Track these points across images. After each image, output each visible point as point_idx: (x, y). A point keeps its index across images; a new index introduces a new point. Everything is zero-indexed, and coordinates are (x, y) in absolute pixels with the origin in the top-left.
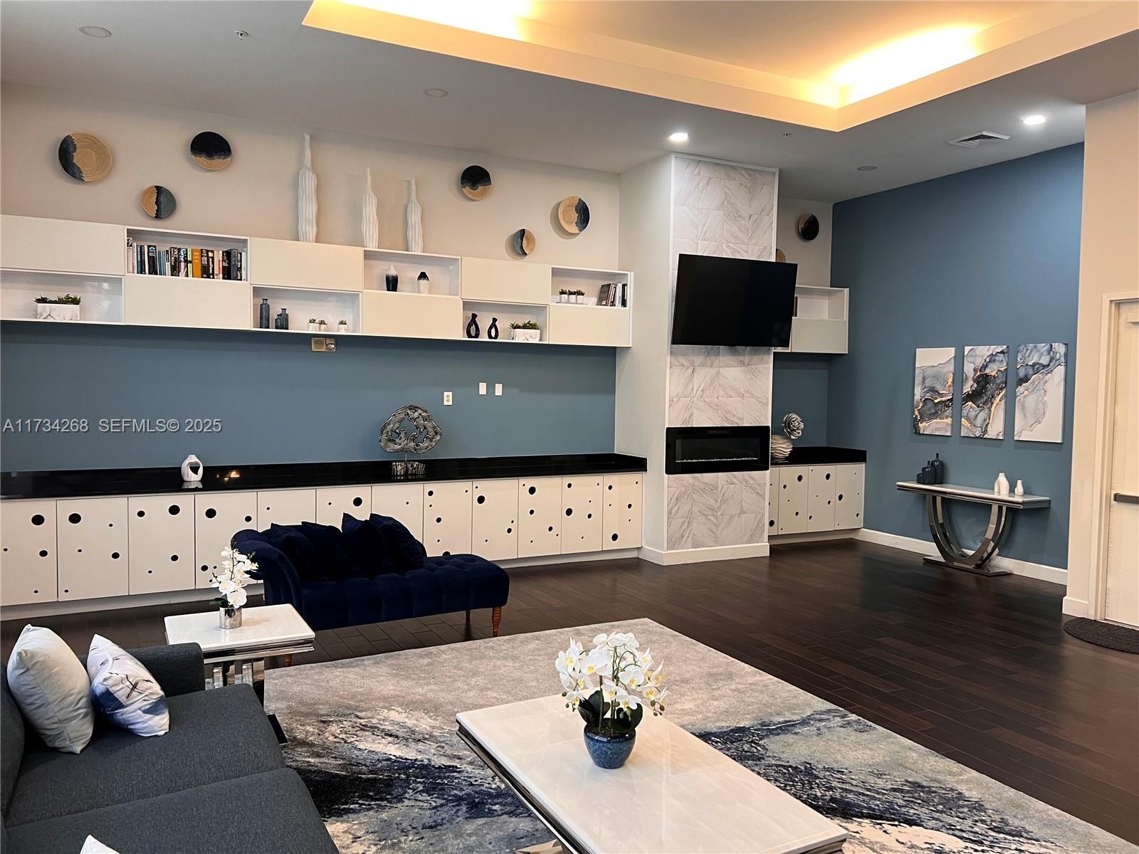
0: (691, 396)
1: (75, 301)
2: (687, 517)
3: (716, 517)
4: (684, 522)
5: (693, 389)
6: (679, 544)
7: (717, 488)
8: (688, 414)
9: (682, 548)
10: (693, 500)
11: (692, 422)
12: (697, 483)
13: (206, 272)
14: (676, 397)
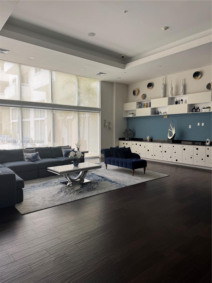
1: (133, 114)
13: (147, 107)
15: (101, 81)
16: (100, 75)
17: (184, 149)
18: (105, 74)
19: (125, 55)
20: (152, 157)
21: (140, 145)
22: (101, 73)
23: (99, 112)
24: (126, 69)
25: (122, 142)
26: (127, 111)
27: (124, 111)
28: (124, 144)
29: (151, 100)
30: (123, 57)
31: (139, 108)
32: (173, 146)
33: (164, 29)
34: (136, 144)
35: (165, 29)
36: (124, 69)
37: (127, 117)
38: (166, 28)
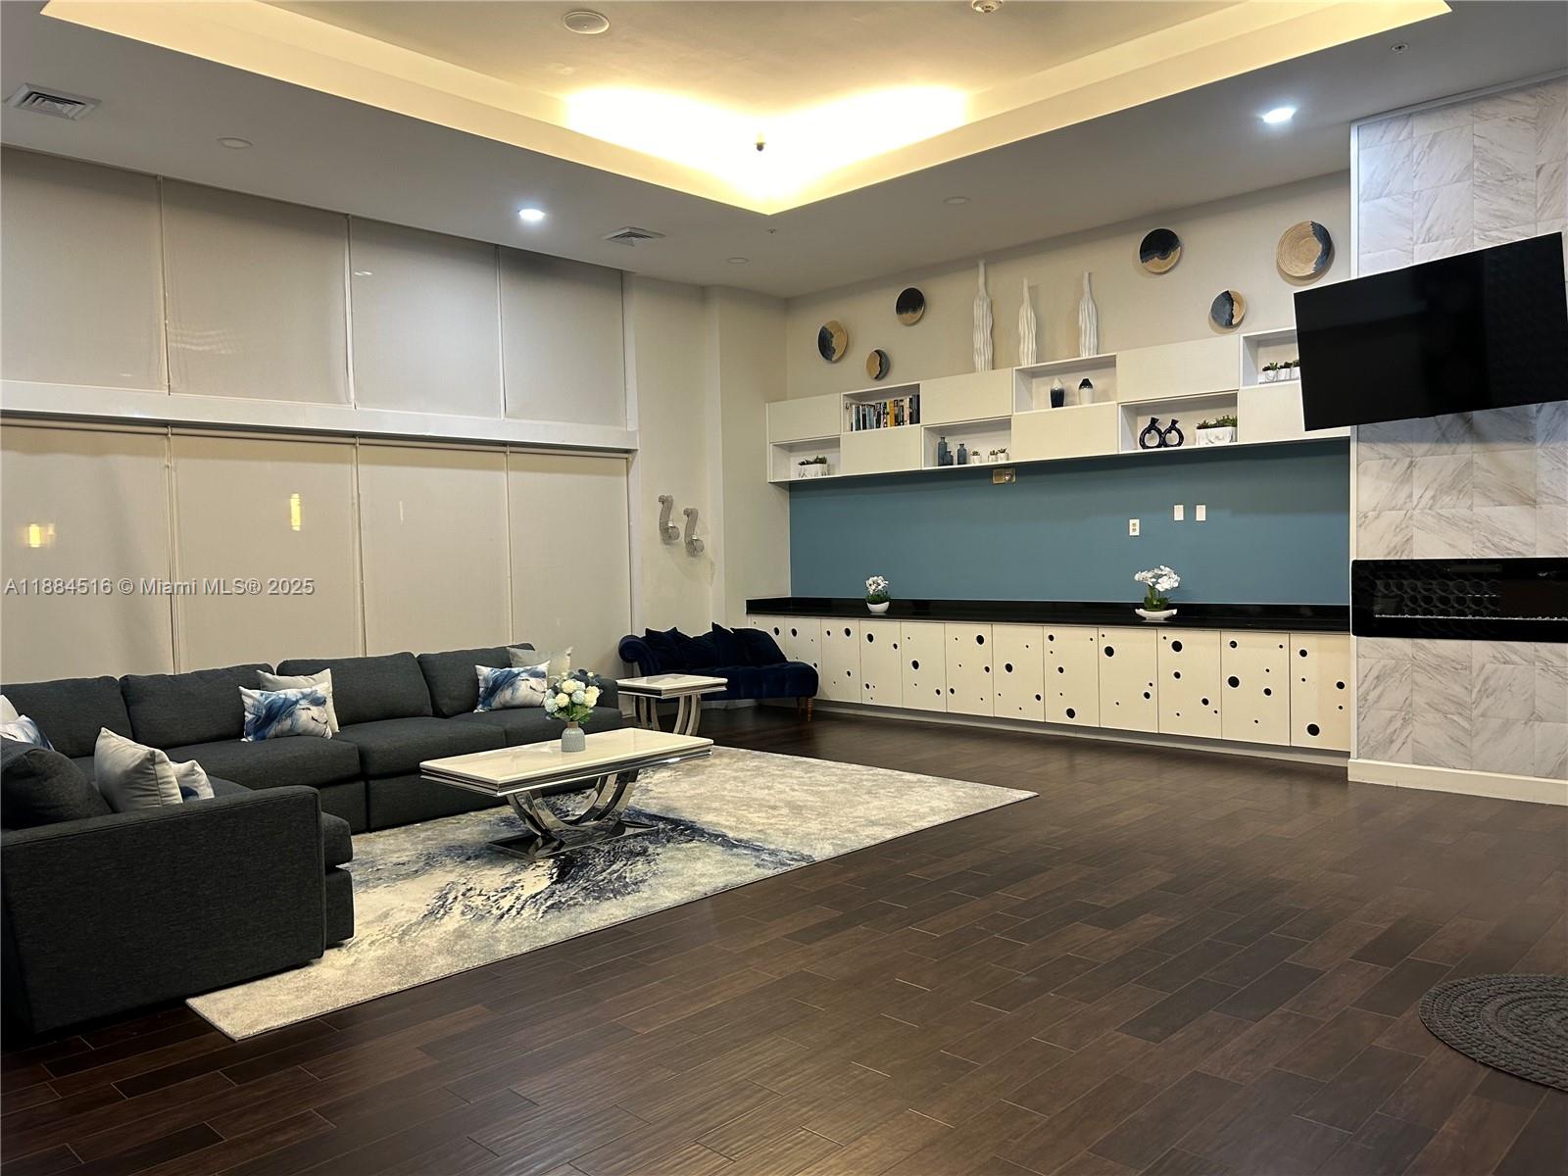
0: (1408, 505)
1: (822, 461)
2: (1400, 710)
3: (1469, 719)
4: (1395, 717)
5: (1410, 496)
6: (1385, 752)
7: (1469, 668)
8: (1399, 539)
9: (1390, 760)
10: (1414, 682)
11: (1412, 551)
12: (1421, 655)
13: (899, 421)
14: (1374, 510)
17: (1109, 651)
18: (661, 236)
20: (938, 704)
21: (870, 638)
22: (635, 233)
24: (777, 210)
25: (768, 622)
26: (791, 448)
27: (770, 448)
28: (776, 632)
29: (917, 386)
31: (858, 429)
32: (1051, 638)
33: (979, 7)
34: (848, 632)
35: (988, 8)
37: (792, 482)
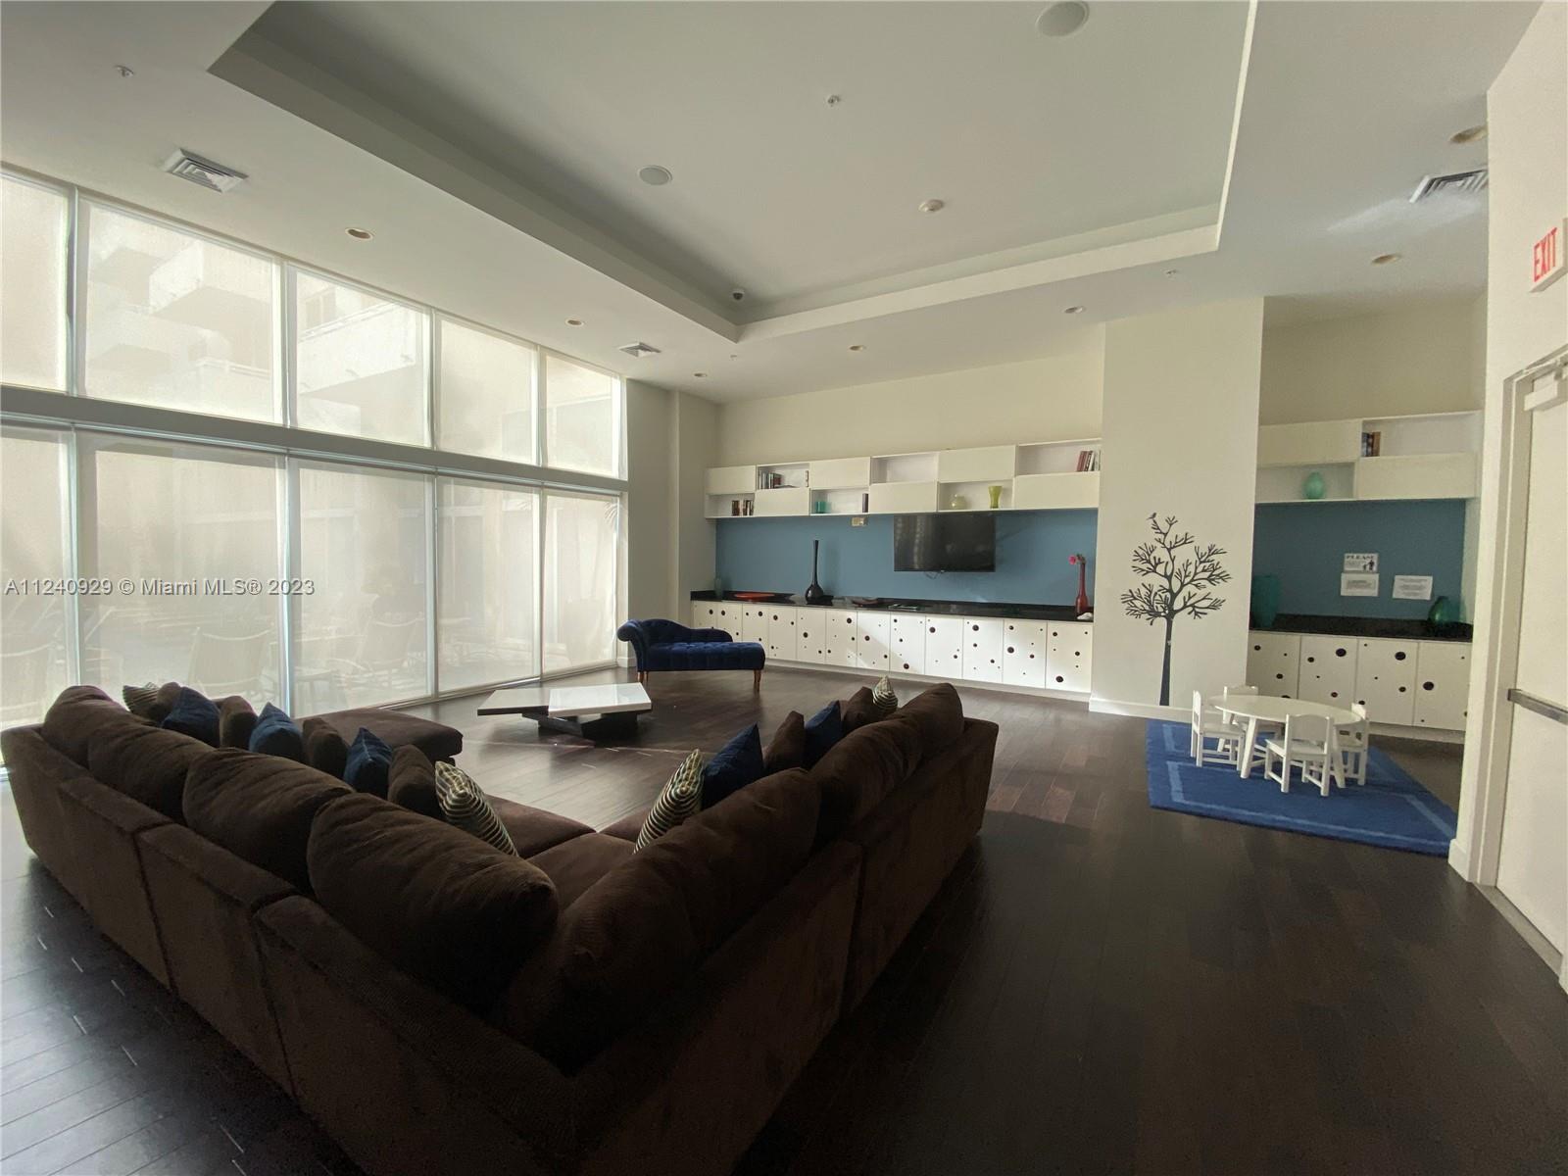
15: (628, 380)
16: (637, 355)
17: (933, 630)
18: (658, 351)
19: (745, 290)
20: (821, 660)
21: (776, 618)
22: (643, 347)
23: (618, 493)
24: (741, 343)
25: (706, 605)
26: (718, 499)
27: (707, 498)
28: (711, 612)
29: (808, 465)
30: (738, 296)
31: (767, 487)
32: (895, 621)
33: (926, 209)
34: (760, 614)
35: (932, 210)
36: (736, 341)
37: (718, 519)
38: (937, 205)
